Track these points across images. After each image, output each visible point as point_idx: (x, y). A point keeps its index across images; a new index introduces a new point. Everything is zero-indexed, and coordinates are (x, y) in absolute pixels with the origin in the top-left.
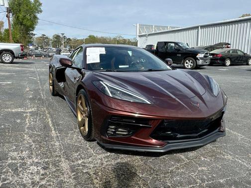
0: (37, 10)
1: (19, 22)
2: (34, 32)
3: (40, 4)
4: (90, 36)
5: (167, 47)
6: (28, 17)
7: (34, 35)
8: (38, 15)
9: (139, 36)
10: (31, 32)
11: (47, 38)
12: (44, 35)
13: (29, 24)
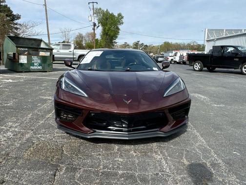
0: (119, 22)
1: (105, 33)
2: (116, 41)
3: (122, 17)
4: (165, 43)
5: (224, 52)
6: (112, 28)
7: (116, 43)
8: (120, 27)
9: (207, 41)
10: (114, 41)
11: (128, 45)
12: (126, 43)
13: (112, 34)
